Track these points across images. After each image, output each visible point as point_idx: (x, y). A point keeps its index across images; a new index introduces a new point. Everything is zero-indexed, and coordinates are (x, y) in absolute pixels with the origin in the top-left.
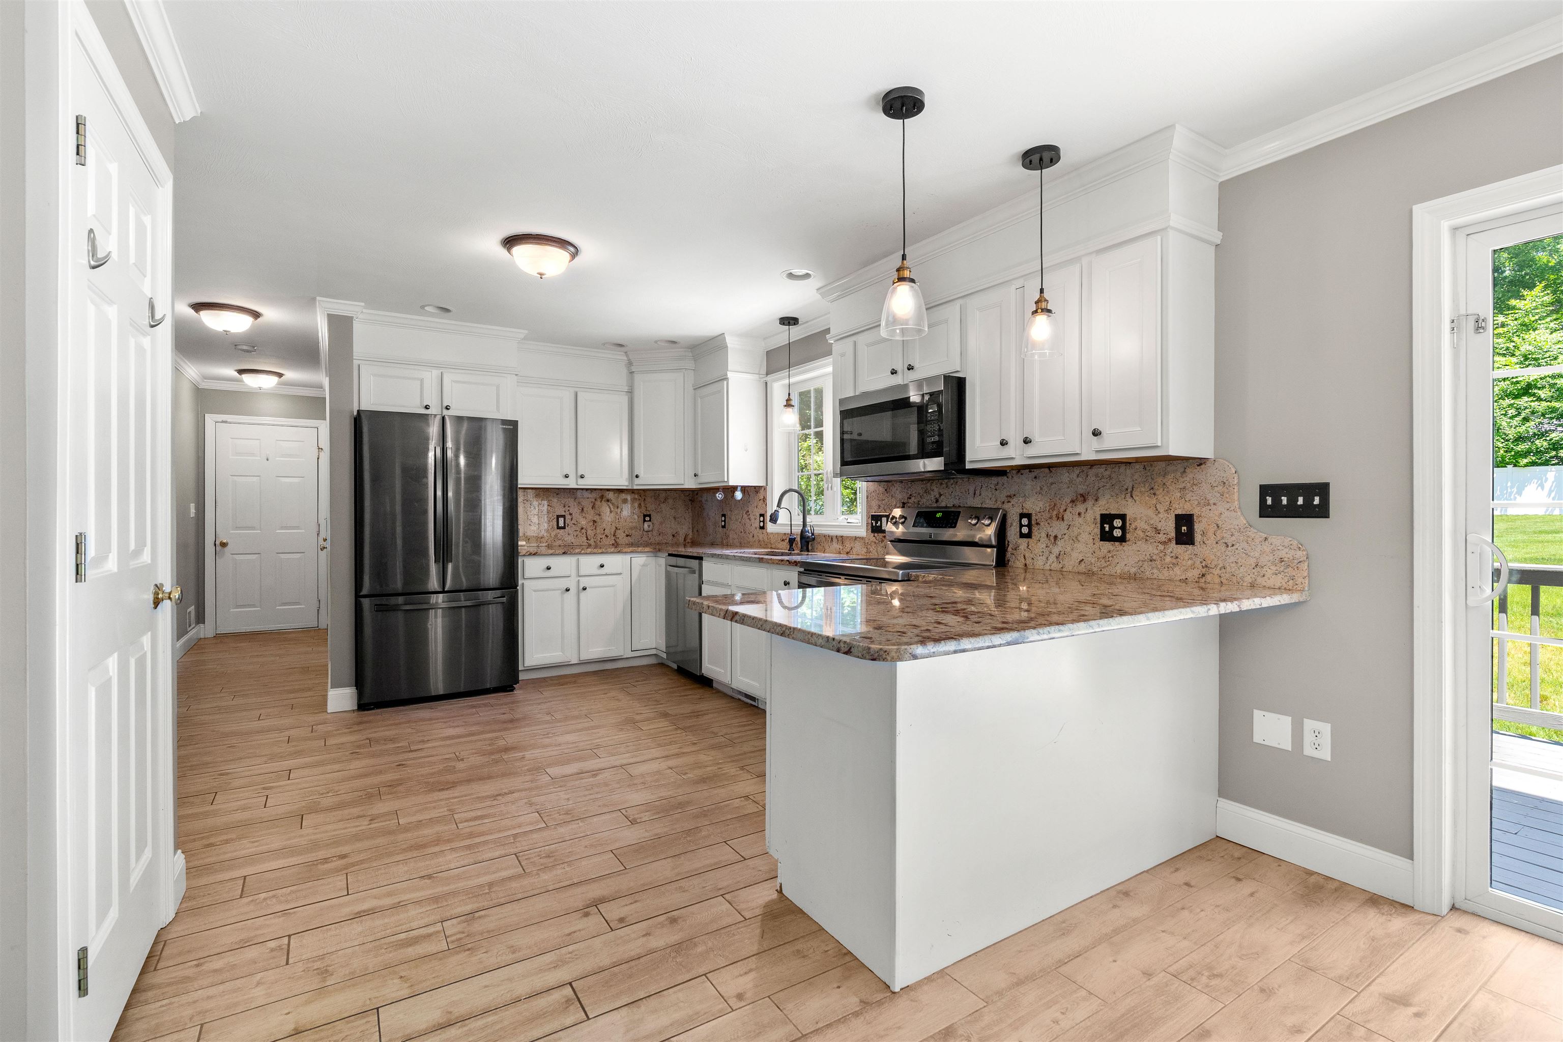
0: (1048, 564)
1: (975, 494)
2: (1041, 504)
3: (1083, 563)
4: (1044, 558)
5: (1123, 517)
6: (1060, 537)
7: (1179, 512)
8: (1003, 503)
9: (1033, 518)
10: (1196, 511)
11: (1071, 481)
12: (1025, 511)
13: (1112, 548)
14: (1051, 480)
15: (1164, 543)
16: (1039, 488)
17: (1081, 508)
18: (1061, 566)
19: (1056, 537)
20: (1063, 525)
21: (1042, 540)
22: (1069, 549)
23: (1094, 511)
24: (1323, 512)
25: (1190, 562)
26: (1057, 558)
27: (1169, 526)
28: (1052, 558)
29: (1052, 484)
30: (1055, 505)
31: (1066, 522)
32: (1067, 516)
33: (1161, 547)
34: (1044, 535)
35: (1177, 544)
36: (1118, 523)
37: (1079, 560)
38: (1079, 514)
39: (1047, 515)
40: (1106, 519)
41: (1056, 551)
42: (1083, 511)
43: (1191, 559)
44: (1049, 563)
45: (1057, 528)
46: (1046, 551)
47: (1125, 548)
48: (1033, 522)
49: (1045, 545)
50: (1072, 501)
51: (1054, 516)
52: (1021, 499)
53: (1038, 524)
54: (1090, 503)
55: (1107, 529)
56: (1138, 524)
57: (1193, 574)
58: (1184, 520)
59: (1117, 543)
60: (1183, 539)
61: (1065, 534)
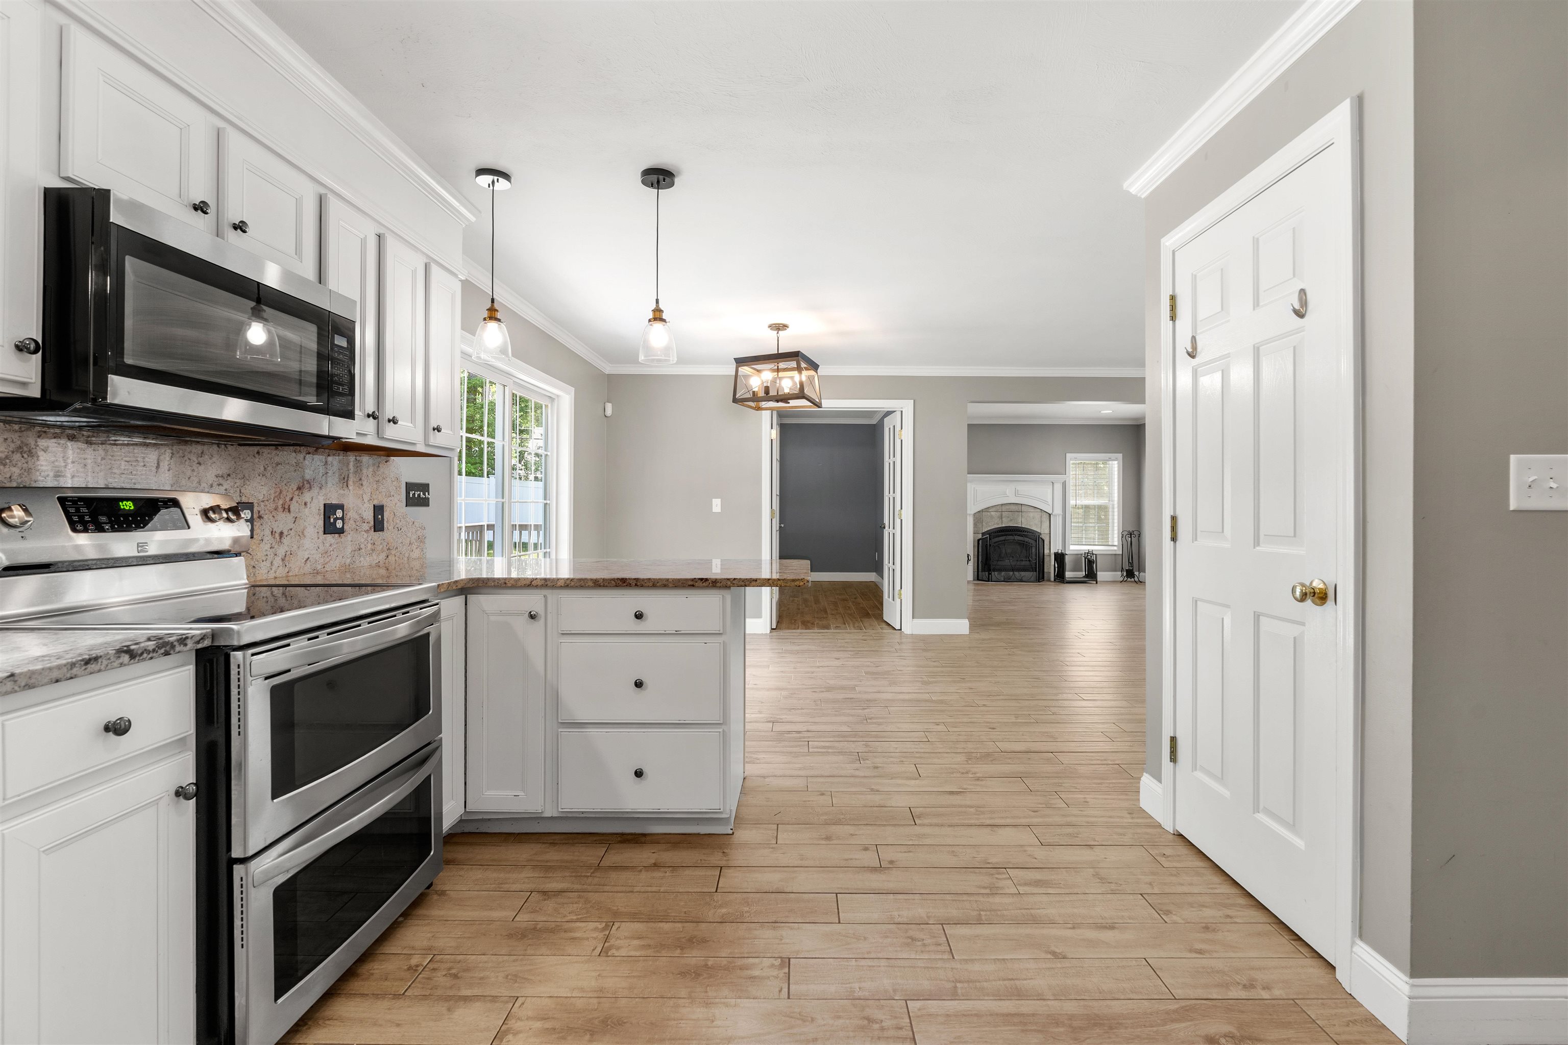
0: (272, 571)
1: (158, 467)
2: (264, 491)
3: (308, 561)
4: (268, 564)
5: (341, 507)
6: (285, 533)
7: (376, 502)
8: (212, 486)
9: (256, 509)
10: (384, 503)
11: (297, 464)
12: (244, 500)
13: (333, 541)
14: (277, 459)
15: (367, 531)
16: (262, 469)
17: (307, 496)
18: (287, 570)
19: (281, 534)
20: (290, 518)
21: (266, 539)
22: (295, 547)
23: (316, 501)
24: (425, 503)
25: (381, 546)
26: (283, 560)
27: (369, 515)
28: (278, 561)
29: (278, 464)
30: (281, 493)
31: (293, 514)
32: (294, 506)
33: (366, 535)
34: (268, 532)
35: (375, 531)
36: (339, 513)
37: (305, 560)
38: (305, 504)
39: (271, 506)
40: (329, 510)
41: (281, 551)
42: (308, 500)
43: (381, 544)
44: (274, 568)
45: (283, 522)
46: (271, 553)
47: (342, 540)
48: (255, 516)
49: (269, 546)
50: (299, 488)
51: (280, 507)
52: (238, 481)
53: (260, 517)
54: (315, 490)
55: (332, 520)
56: (351, 514)
57: (382, 556)
58: (378, 510)
59: (337, 535)
60: (378, 526)
61: (291, 529)
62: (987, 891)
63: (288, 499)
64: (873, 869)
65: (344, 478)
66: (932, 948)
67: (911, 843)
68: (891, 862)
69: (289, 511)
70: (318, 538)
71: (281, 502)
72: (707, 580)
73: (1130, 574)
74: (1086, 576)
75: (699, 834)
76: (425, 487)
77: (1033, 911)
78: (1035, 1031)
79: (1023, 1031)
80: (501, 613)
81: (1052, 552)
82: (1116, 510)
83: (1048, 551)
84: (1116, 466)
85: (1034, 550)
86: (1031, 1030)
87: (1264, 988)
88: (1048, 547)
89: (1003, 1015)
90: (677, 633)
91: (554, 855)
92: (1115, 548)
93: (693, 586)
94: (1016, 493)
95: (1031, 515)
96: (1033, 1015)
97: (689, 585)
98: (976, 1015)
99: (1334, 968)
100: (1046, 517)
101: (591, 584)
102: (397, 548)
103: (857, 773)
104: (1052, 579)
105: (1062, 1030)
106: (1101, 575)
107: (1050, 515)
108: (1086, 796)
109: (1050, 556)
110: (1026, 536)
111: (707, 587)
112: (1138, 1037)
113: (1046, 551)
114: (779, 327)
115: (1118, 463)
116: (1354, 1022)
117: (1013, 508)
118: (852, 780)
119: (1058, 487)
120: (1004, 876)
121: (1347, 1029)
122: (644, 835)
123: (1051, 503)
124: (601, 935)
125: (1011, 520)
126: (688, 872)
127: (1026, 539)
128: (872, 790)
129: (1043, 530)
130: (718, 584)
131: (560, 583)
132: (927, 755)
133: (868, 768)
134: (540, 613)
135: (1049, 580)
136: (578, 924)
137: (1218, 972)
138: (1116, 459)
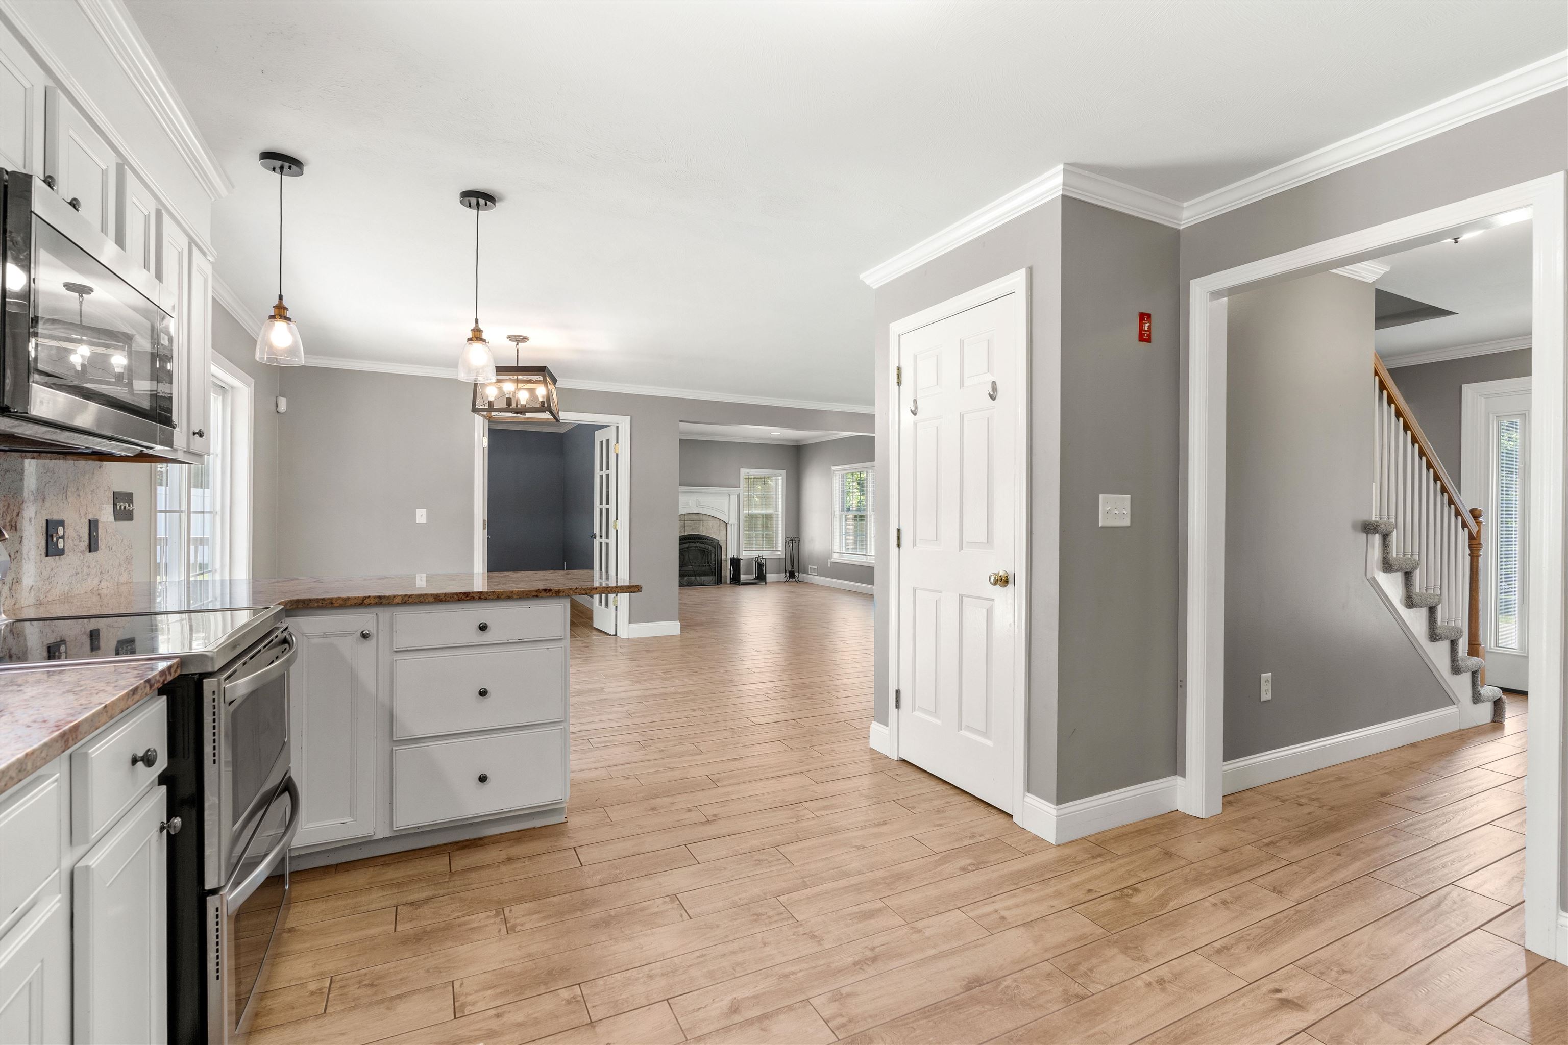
3: (32, 590)
5: (62, 523)
6: (13, 556)
7: (91, 517)
10: (98, 517)
13: (54, 564)
14: (6, 466)
15: (83, 552)
18: (14, 602)
19: (10, 557)
20: (16, 537)
22: (21, 573)
23: (39, 516)
24: (130, 516)
25: (95, 569)
26: (10, 589)
27: (85, 532)
28: (6, 591)
30: (9, 506)
31: (19, 533)
32: (20, 523)
33: (82, 556)
35: (90, 551)
36: (60, 531)
37: (29, 588)
38: (30, 520)
39: (1, 523)
40: (51, 526)
41: (9, 578)
42: (32, 515)
43: (95, 566)
44: (2, 600)
45: (11, 542)
47: (65, 562)
51: (8, 524)
55: (55, 539)
56: (70, 532)
57: (96, 581)
58: (93, 525)
59: (57, 557)
60: (92, 546)
61: (17, 551)
62: (795, 820)
63: (15, 515)
64: (704, 823)
65: (64, 488)
66: (776, 863)
67: (721, 800)
68: (715, 816)
69: (16, 529)
70: (41, 562)
71: (8, 519)
72: (550, 590)
73: (792, 575)
74: (757, 578)
75: (534, 828)
76: (129, 498)
77: (831, 825)
78: (866, 891)
79: (859, 893)
80: (325, 635)
81: (729, 557)
82: (780, 519)
83: (725, 557)
84: (780, 481)
85: (713, 556)
86: (864, 892)
87: (980, 836)
88: (725, 553)
89: (843, 888)
90: (520, 642)
91: (393, 873)
92: (779, 553)
93: (537, 596)
94: (698, 504)
95: (710, 524)
96: (861, 883)
97: (533, 596)
98: (826, 893)
99: (1011, 816)
100: (723, 526)
101: (431, 599)
102: (108, 572)
103: (648, 758)
104: (729, 582)
105: (881, 886)
106: (770, 577)
107: (727, 523)
108: (832, 746)
109: (726, 561)
110: (707, 544)
111: (551, 597)
112: (925, 878)
113: (723, 557)
114: (519, 339)
115: (782, 479)
116: (1029, 841)
117: (694, 517)
118: (646, 763)
119: (734, 499)
120: (801, 808)
121: (1027, 845)
122: (480, 839)
123: (727, 513)
124: (498, 920)
125: (693, 529)
126: (544, 858)
127: (707, 547)
128: (669, 768)
129: (721, 538)
130: (561, 594)
131: (398, 600)
132: (698, 735)
133: (655, 752)
134: (372, 631)
135: (726, 583)
136: (467, 918)
137: (954, 834)
138: (781, 475)
